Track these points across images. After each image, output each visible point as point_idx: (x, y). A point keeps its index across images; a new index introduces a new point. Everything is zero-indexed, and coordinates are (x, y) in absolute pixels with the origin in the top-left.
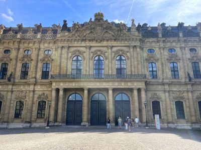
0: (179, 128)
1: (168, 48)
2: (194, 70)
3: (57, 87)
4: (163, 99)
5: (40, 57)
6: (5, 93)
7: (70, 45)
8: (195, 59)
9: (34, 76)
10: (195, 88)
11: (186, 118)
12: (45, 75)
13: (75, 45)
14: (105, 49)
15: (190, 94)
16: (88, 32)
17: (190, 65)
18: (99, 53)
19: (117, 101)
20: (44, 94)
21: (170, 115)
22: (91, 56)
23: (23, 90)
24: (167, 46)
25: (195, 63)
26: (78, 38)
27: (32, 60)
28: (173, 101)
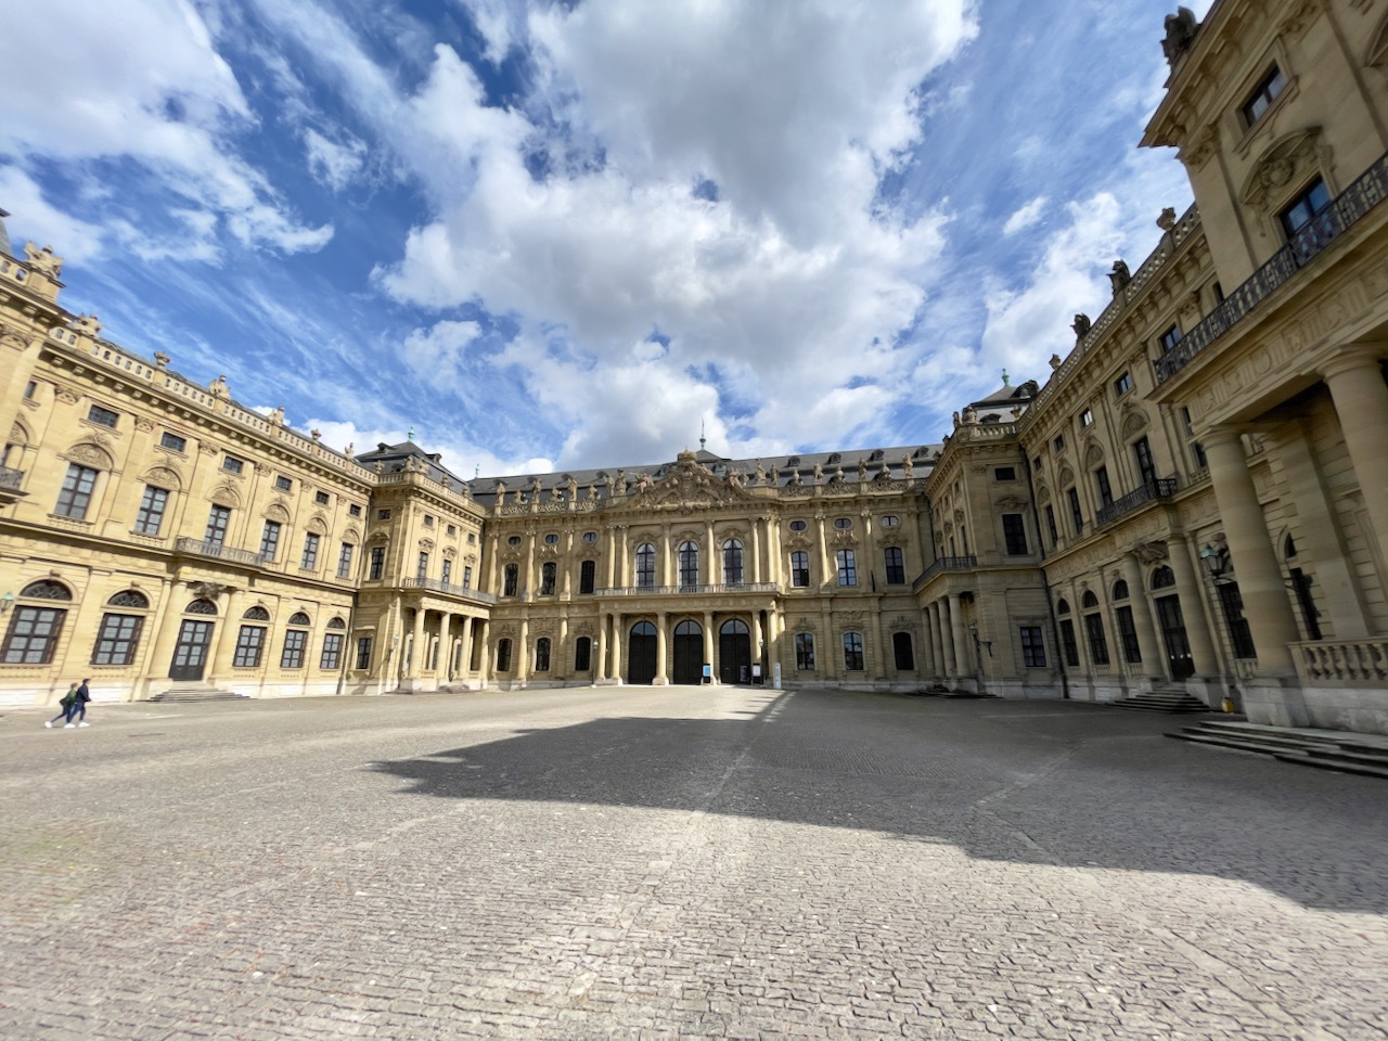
0: (850, 688)
1: (835, 519)
2: (891, 564)
3: (608, 611)
4: (819, 629)
5: (576, 550)
6: (516, 623)
7: (632, 523)
8: (892, 540)
10: (887, 605)
11: (865, 668)
12: (587, 586)
13: (640, 523)
14: (700, 527)
15: (875, 619)
17: (881, 554)
18: (688, 536)
19: (725, 635)
20: (586, 623)
21: (830, 664)
22: (673, 544)
23: (548, 616)
24: (832, 514)
25: (893, 549)
27: (561, 556)
28: (840, 634)
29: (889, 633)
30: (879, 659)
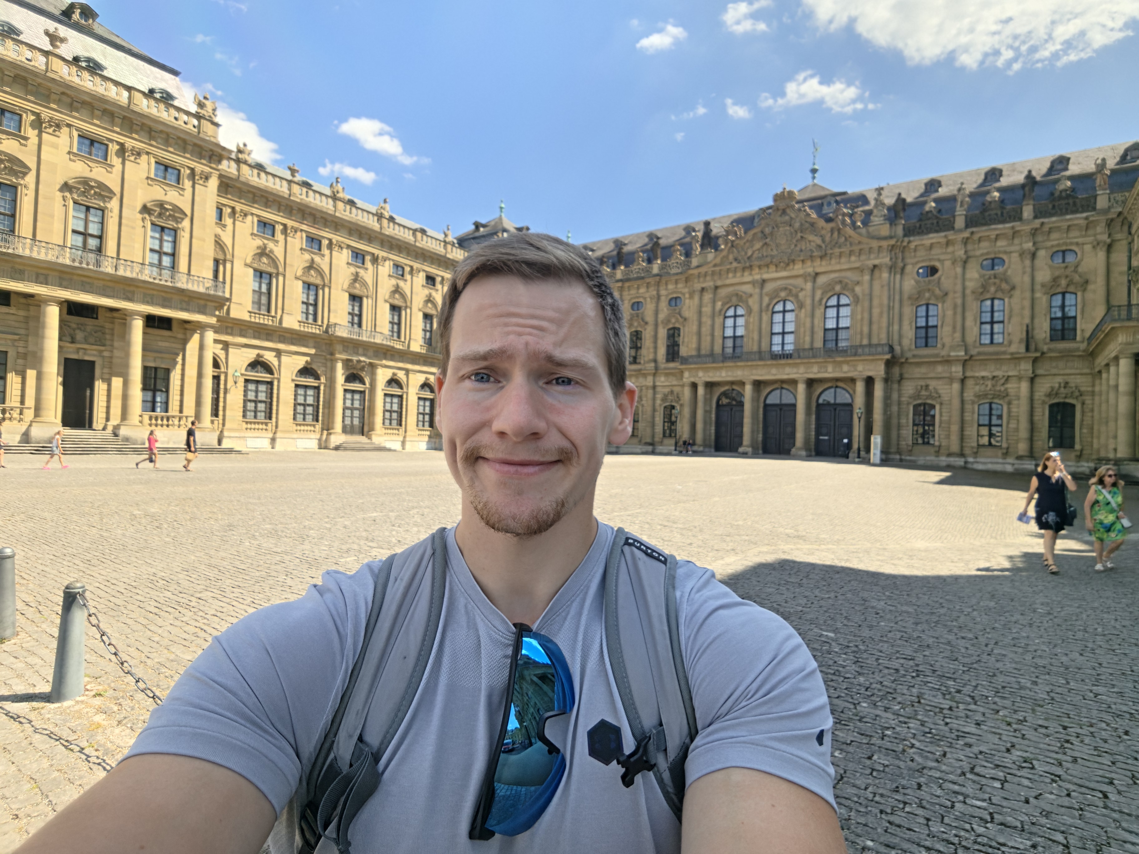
1: (982, 259)
2: (1058, 314)
3: (692, 380)
4: (945, 398)
5: (661, 316)
7: (718, 284)
9: (651, 356)
10: (1044, 367)
12: (673, 353)
13: (728, 282)
14: (799, 282)
15: (1025, 386)
16: (758, 245)
17: (1044, 302)
18: (783, 294)
19: (821, 406)
20: (672, 392)
21: (956, 438)
22: (765, 304)
24: (980, 252)
25: (1064, 293)
26: (735, 264)
27: (646, 323)
28: (973, 403)
29: (1044, 402)
30: (1024, 433)
